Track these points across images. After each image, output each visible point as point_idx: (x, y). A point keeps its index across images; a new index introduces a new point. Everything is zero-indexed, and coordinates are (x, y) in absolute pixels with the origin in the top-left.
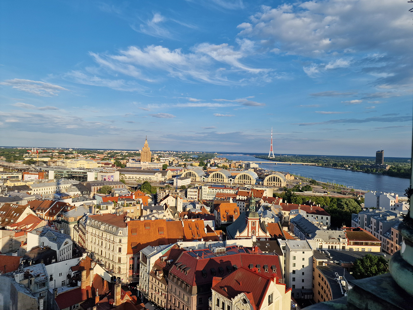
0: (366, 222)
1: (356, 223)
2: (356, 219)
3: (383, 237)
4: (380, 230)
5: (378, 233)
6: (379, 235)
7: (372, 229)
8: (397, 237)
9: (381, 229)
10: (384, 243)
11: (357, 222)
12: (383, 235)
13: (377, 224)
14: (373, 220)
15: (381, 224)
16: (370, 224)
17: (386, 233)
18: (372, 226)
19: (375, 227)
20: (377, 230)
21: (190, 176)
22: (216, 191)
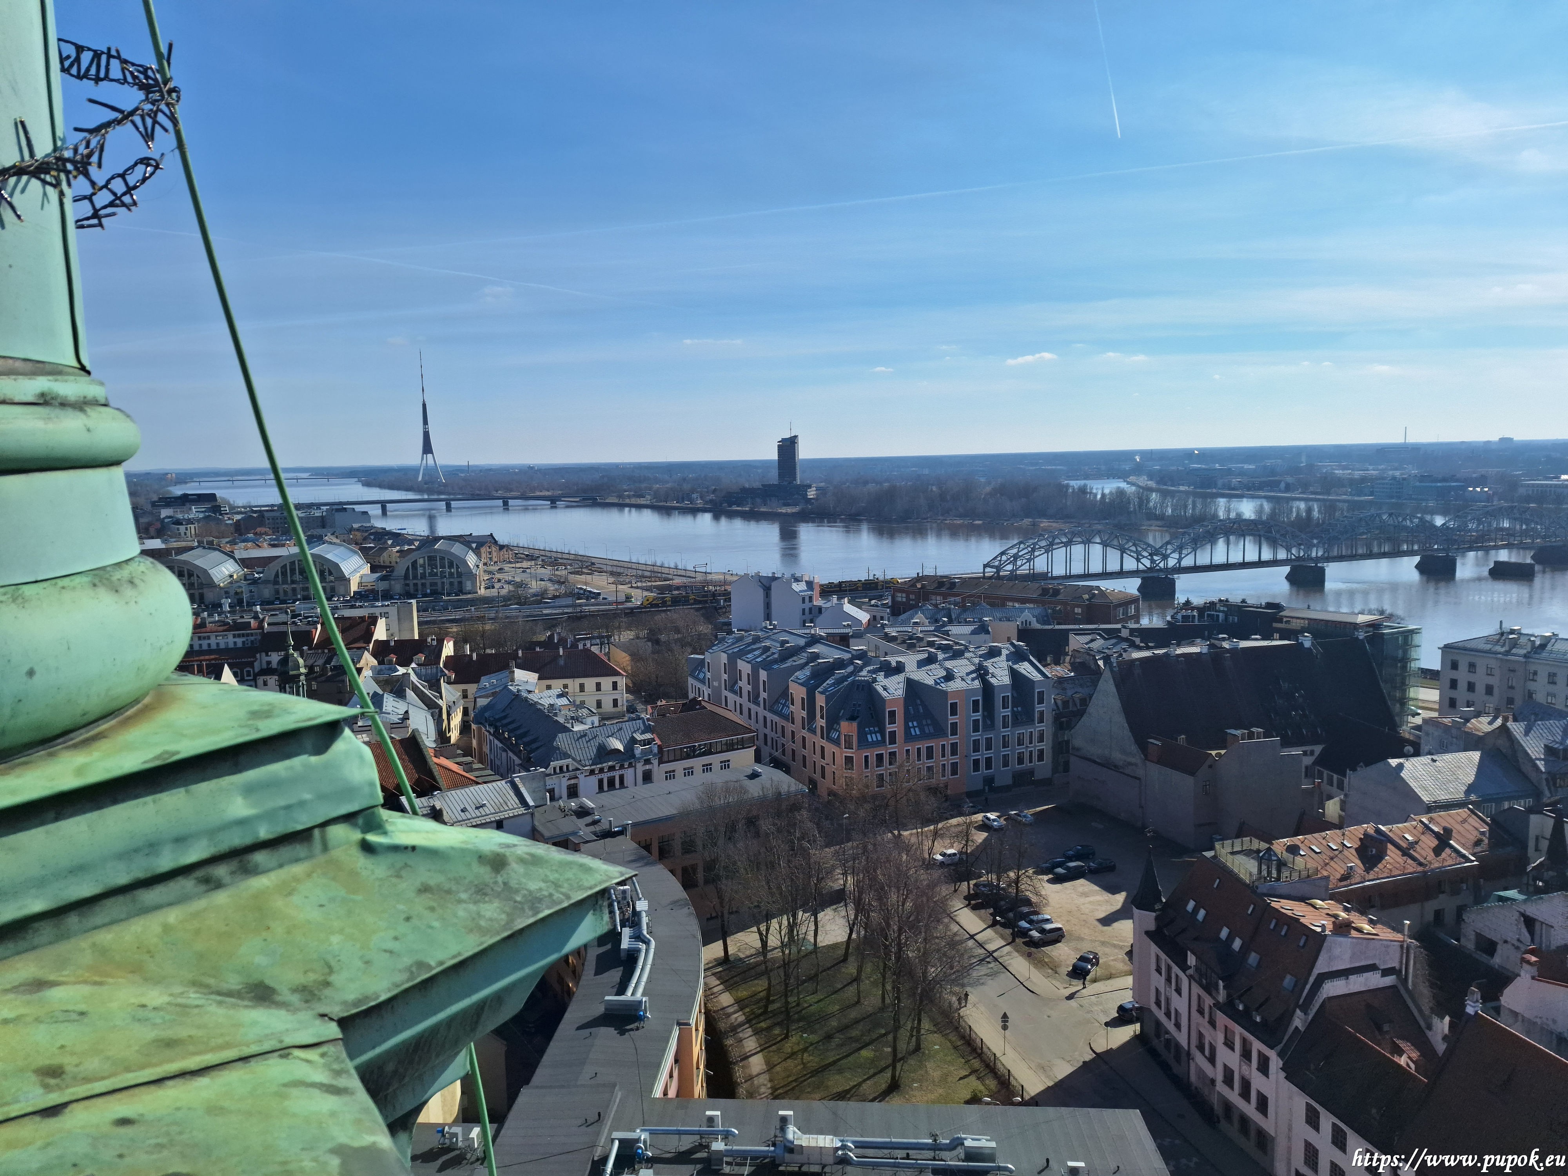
0: (725, 677)
1: (699, 685)
2: (700, 671)
3: (770, 716)
4: (763, 695)
5: (758, 704)
6: (761, 710)
7: (741, 697)
8: (803, 709)
9: (765, 691)
10: (773, 734)
11: (702, 681)
12: (771, 711)
13: (754, 678)
14: (744, 667)
15: (763, 675)
16: (736, 682)
17: (777, 701)
18: (741, 688)
19: (750, 688)
20: (754, 698)
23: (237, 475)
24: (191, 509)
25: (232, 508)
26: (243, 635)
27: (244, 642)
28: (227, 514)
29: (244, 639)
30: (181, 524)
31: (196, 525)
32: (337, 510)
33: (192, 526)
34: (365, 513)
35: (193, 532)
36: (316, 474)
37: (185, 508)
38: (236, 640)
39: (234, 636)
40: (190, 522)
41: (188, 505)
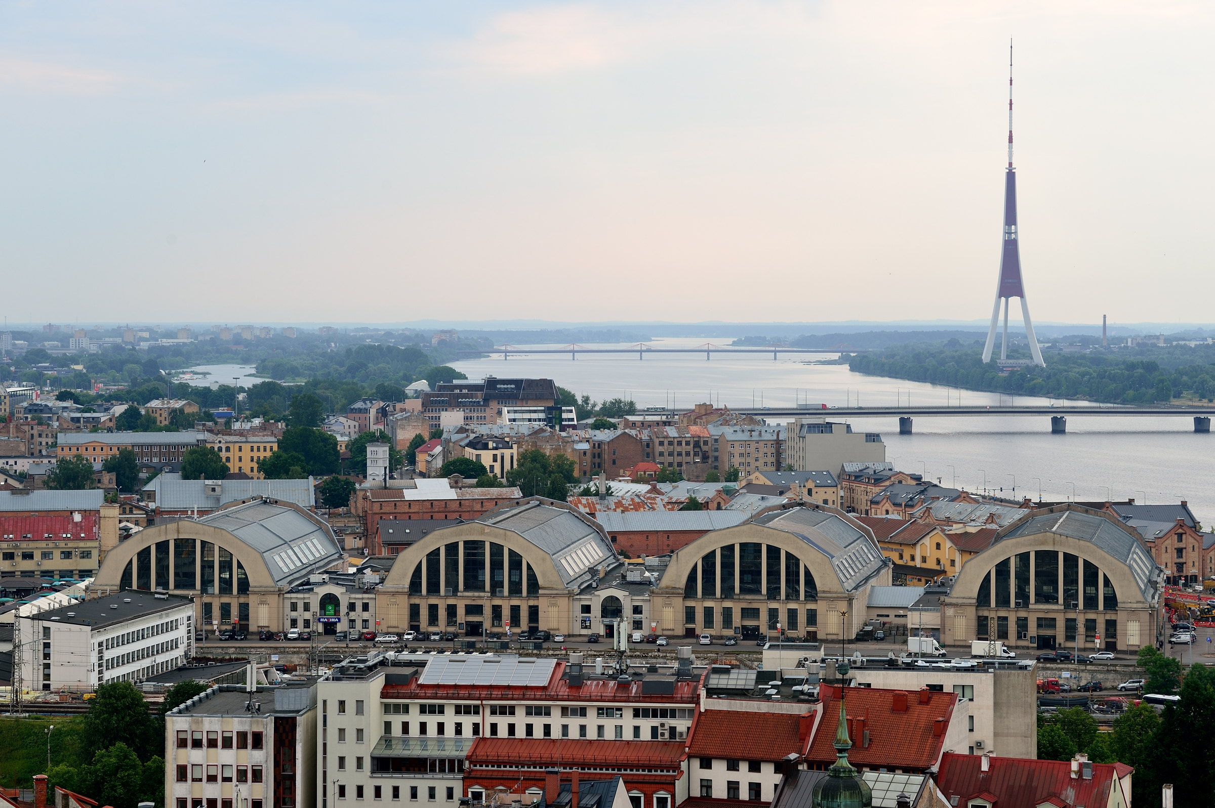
21: (185, 579)
22: (467, 722)
23: (581, 340)
24: (500, 413)
25: (583, 414)
26: (655, 713)
27: (654, 730)
28: (574, 427)
29: (656, 722)
30: (485, 447)
31: (515, 450)
32: (812, 428)
33: (507, 453)
34: (873, 438)
35: (507, 467)
36: (749, 341)
37: (489, 412)
38: (639, 722)
39: (637, 713)
40: (502, 443)
41: (494, 405)
